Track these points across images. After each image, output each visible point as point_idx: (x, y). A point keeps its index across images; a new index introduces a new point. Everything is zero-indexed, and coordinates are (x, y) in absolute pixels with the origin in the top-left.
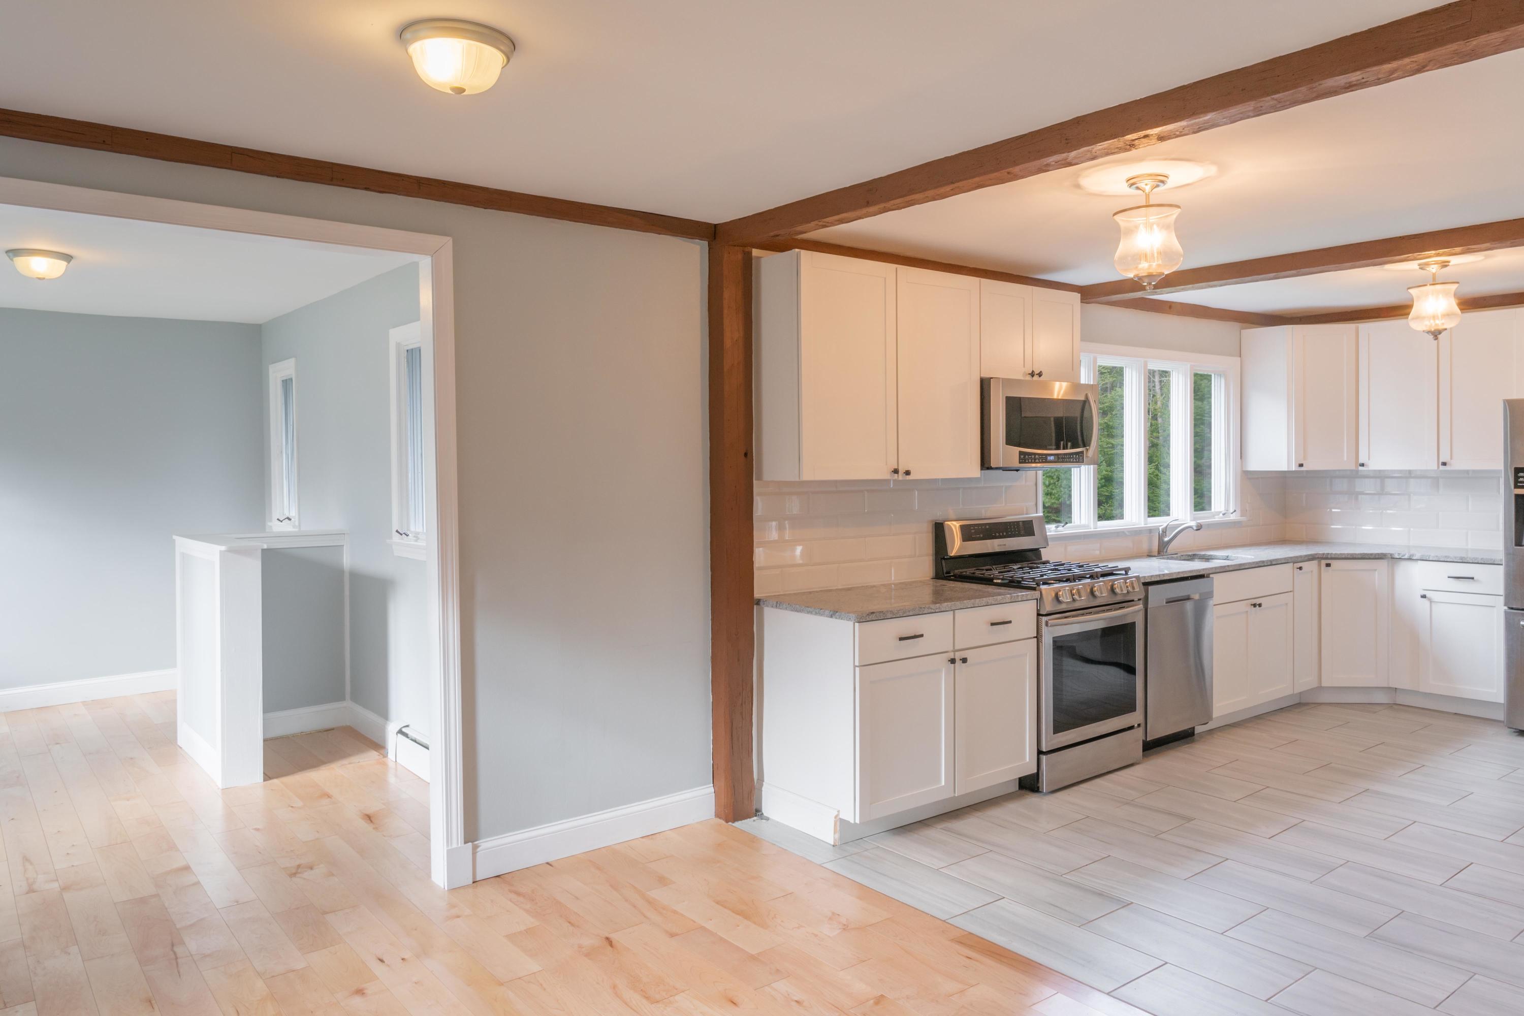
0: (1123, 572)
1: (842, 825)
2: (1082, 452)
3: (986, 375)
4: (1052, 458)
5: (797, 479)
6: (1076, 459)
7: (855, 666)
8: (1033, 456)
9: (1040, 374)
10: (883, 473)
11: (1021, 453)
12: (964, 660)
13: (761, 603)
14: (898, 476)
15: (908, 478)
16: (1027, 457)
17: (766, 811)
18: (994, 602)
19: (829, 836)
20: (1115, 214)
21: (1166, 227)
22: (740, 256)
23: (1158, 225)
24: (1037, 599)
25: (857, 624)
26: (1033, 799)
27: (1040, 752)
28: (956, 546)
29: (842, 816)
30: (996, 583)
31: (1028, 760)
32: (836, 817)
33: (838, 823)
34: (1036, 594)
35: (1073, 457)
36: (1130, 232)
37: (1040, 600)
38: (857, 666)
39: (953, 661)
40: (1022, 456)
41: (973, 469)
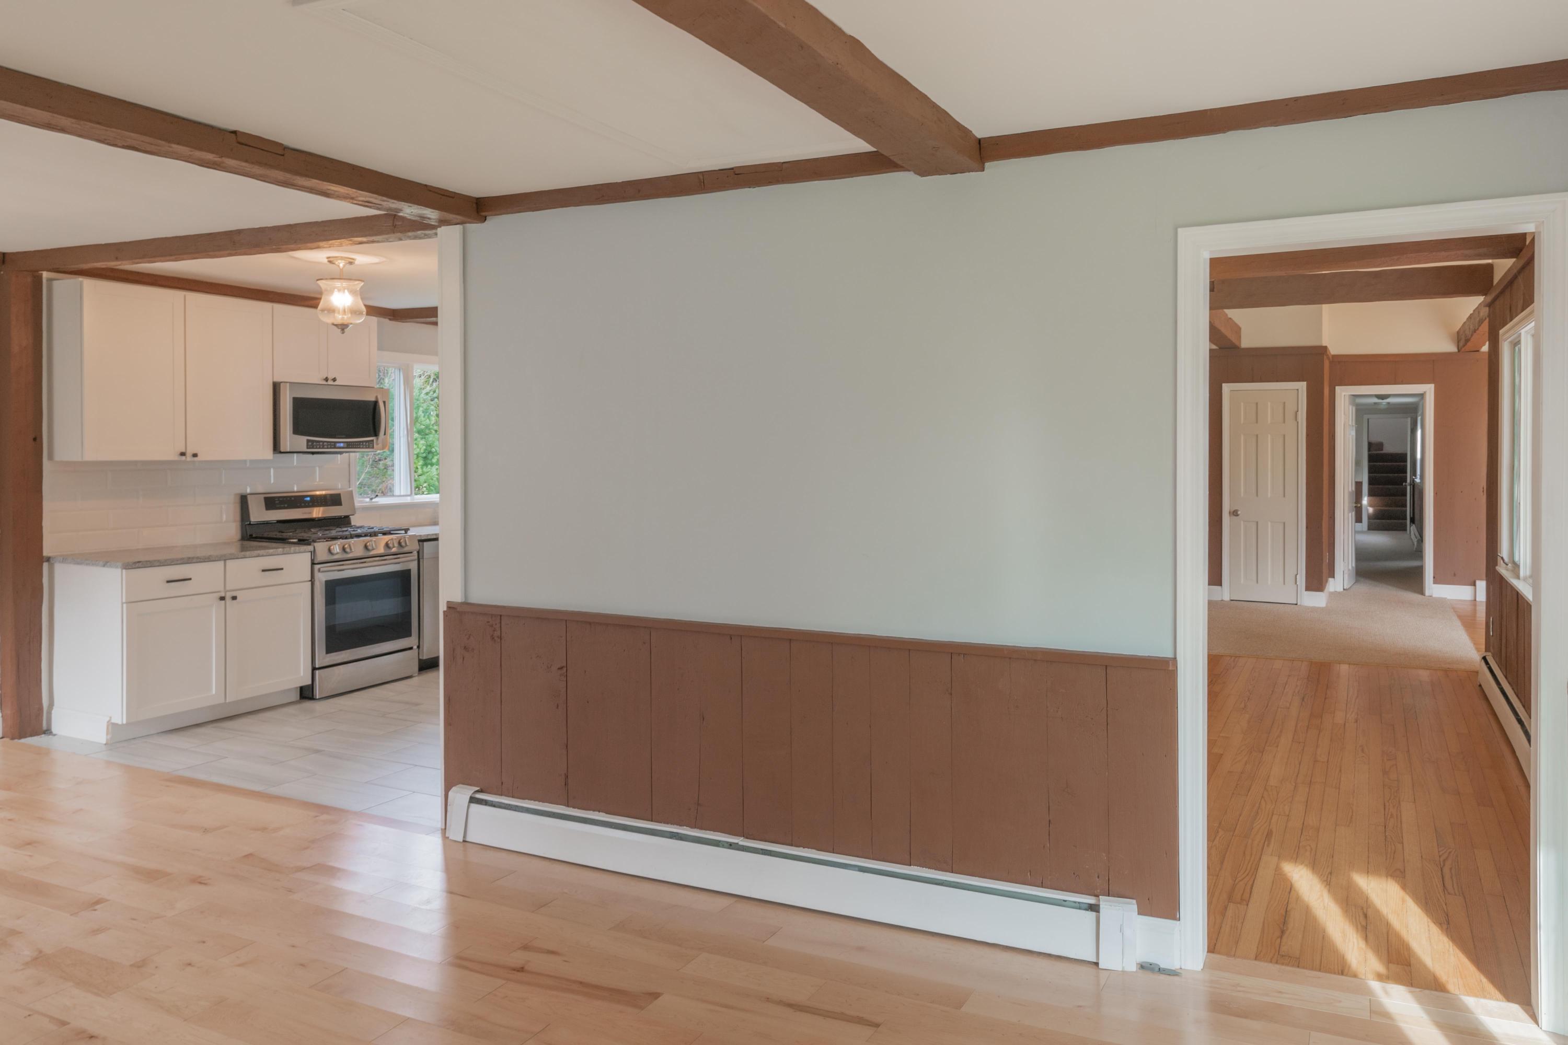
0: (403, 532)
1: (113, 727)
2: (373, 441)
3: (277, 380)
4: (342, 445)
5: (80, 460)
6: (366, 446)
7: (122, 603)
8: (321, 443)
9: (334, 380)
10: (173, 456)
11: (308, 441)
12: (234, 598)
13: (51, 560)
14: (186, 458)
15: (195, 459)
16: (315, 443)
17: (54, 729)
18: (265, 554)
19: (101, 736)
20: (318, 280)
21: (352, 292)
22: (29, 279)
23: (348, 289)
24: (311, 552)
25: (124, 571)
26: (308, 704)
27: (314, 669)
28: (259, 514)
29: (113, 721)
30: (293, 542)
31: (302, 674)
32: (108, 722)
33: (110, 727)
34: (310, 548)
35: (363, 444)
36: (331, 292)
37: (313, 553)
38: (125, 603)
39: (222, 598)
40: (310, 443)
41: (268, 454)
